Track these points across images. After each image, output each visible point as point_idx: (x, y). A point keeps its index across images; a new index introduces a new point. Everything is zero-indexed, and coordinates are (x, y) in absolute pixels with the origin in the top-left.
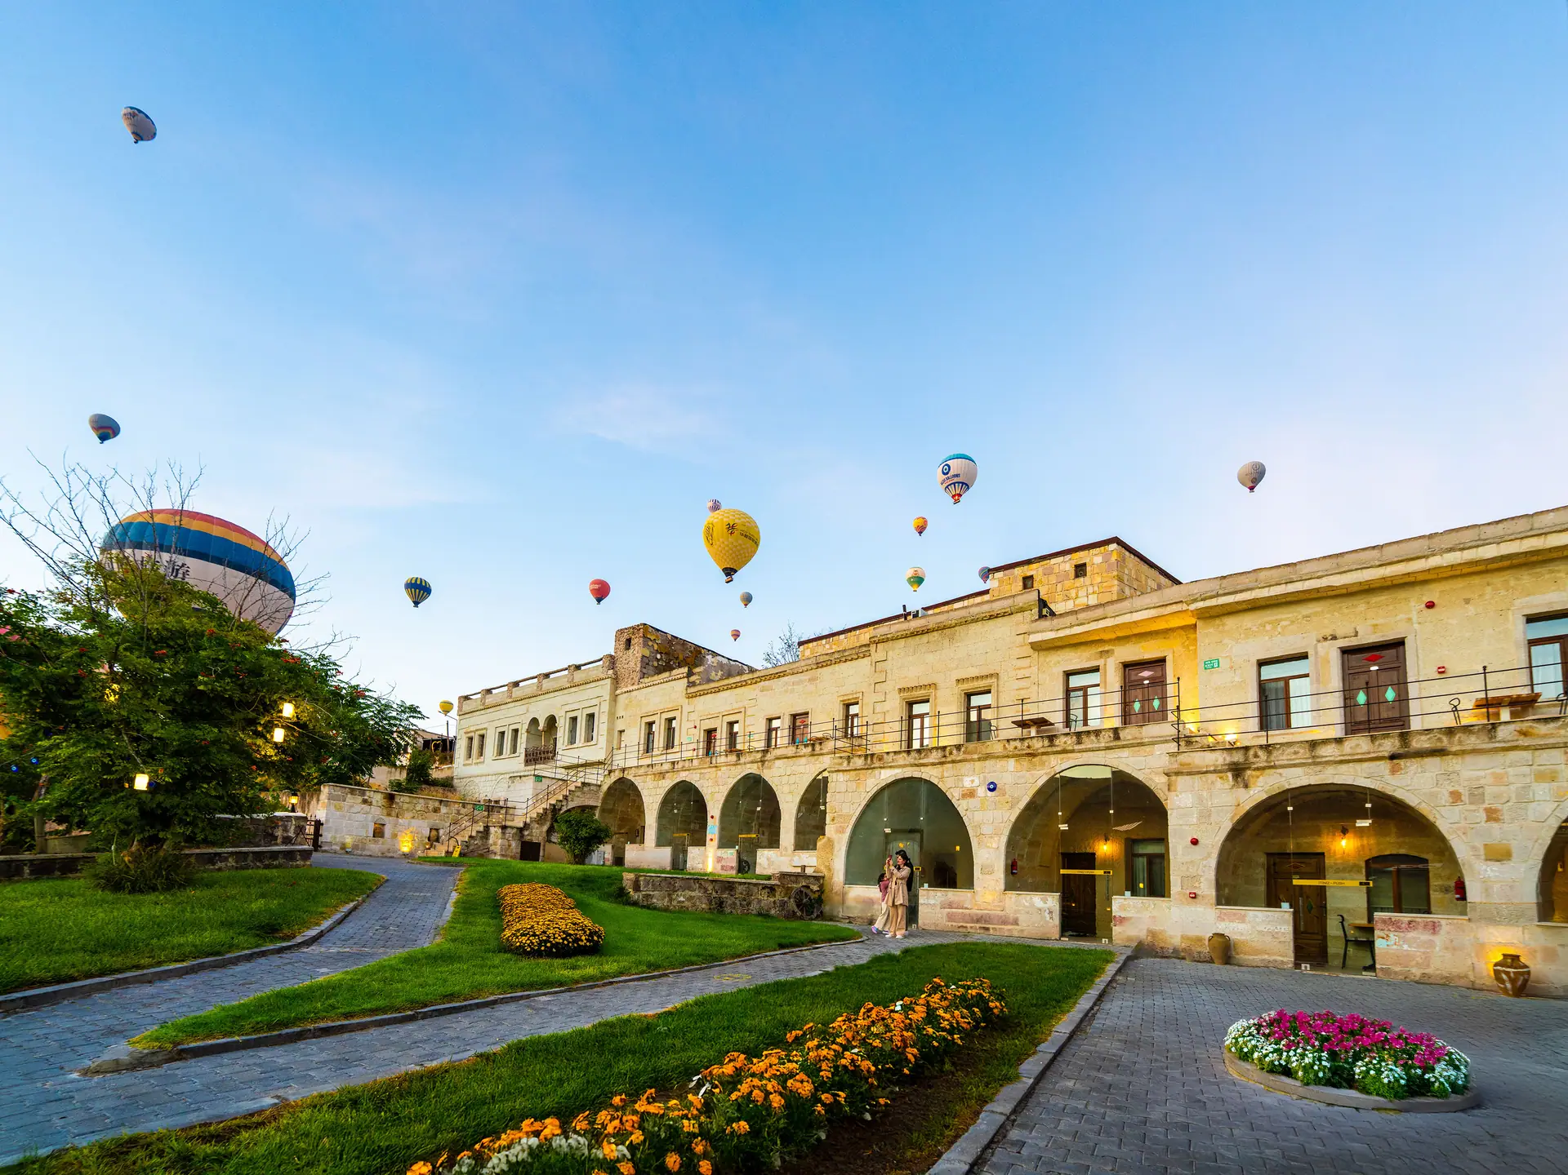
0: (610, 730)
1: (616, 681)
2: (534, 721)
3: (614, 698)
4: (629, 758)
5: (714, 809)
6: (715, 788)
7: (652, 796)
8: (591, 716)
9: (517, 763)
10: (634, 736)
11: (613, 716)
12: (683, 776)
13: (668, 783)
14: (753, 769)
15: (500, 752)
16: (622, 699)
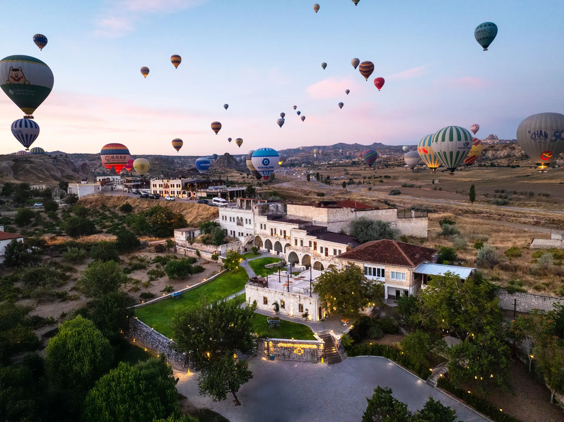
0: (254, 223)
1: (254, 214)
2: (238, 217)
3: (254, 217)
4: (259, 231)
5: (273, 245)
6: (273, 241)
7: (264, 240)
8: (250, 220)
9: (235, 224)
10: (258, 226)
11: (254, 221)
12: (268, 238)
13: (266, 239)
14: (278, 240)
15: (231, 221)
16: (255, 218)
